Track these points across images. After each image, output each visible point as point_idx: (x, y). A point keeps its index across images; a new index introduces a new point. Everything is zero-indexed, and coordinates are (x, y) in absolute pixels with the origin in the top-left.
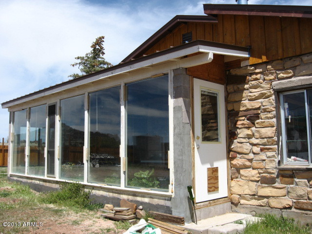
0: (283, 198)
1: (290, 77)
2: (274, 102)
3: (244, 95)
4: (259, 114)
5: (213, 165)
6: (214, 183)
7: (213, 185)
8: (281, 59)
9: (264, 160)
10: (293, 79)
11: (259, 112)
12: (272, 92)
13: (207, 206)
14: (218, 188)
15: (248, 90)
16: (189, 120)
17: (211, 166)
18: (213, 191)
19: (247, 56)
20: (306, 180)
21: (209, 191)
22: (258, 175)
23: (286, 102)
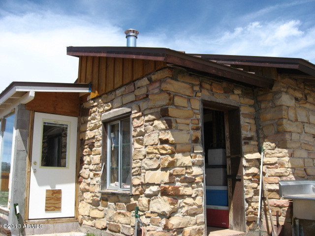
0: (102, 219)
1: (110, 110)
2: (101, 132)
3: (88, 126)
4: (94, 143)
5: (55, 187)
6: (54, 204)
7: (53, 205)
8: (106, 94)
9: (95, 185)
10: (111, 111)
11: (94, 141)
12: (101, 123)
13: (44, 223)
14: (60, 208)
15: (90, 121)
16: (26, 148)
17: (51, 188)
18: (51, 210)
19: (88, 91)
20: (113, 204)
21: (46, 210)
22: (92, 198)
23: (112, 132)
